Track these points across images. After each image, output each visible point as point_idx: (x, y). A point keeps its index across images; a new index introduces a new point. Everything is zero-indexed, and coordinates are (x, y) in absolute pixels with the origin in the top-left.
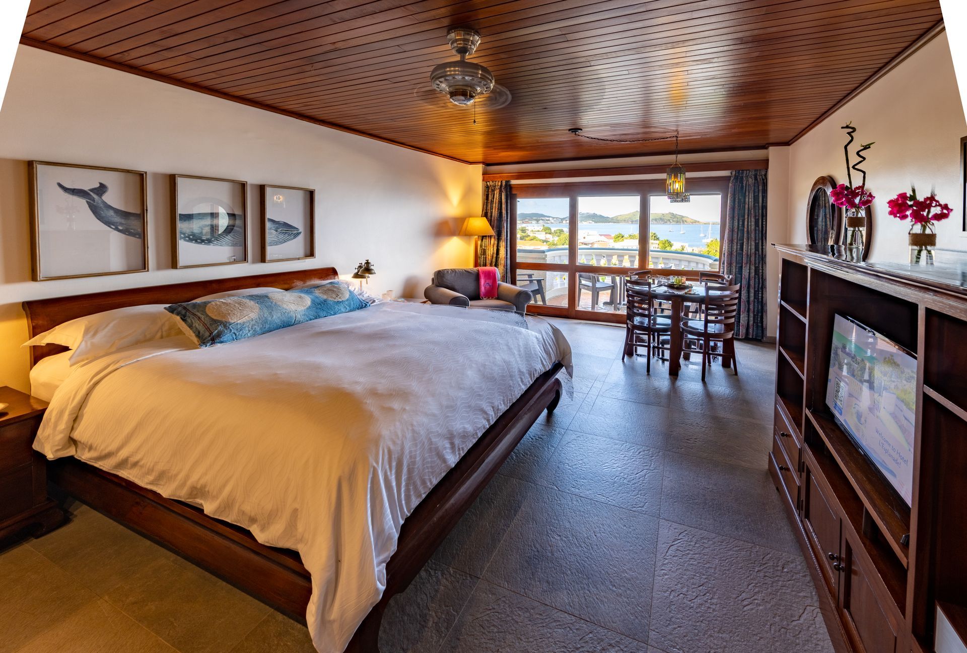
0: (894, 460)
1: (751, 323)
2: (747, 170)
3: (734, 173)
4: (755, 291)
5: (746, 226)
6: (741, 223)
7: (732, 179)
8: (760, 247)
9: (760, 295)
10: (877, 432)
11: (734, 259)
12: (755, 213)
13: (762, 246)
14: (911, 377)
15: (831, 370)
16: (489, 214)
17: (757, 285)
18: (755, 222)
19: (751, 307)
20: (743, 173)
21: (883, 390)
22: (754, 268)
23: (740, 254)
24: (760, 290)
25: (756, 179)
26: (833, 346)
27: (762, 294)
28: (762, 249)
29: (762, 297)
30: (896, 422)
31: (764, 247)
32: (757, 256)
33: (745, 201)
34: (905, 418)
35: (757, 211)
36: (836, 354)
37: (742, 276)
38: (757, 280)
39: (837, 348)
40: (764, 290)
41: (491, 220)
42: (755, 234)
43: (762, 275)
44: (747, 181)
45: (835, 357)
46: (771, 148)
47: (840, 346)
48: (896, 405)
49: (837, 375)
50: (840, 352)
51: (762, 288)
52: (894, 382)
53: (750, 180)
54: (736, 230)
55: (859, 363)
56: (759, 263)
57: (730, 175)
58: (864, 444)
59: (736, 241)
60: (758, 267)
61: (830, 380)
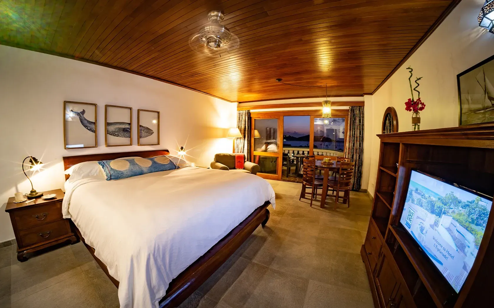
0: (443, 255)
1: (355, 182)
2: (356, 106)
3: (350, 108)
4: (358, 167)
5: (356, 135)
6: (354, 133)
7: (350, 110)
8: (361, 145)
9: (360, 169)
10: (434, 239)
11: (350, 151)
12: (360, 128)
13: (362, 144)
14: (466, 205)
15: (406, 204)
16: (240, 127)
17: (359, 164)
18: (360, 132)
19: (356, 175)
20: (354, 108)
21: (443, 214)
22: (358, 155)
23: (353, 148)
24: (360, 166)
25: (360, 111)
26: (409, 190)
27: (361, 168)
28: (362, 146)
29: (361, 170)
30: (450, 233)
31: (363, 145)
32: (360, 149)
33: (355, 122)
34: (458, 231)
35: (360, 127)
36: (411, 194)
37: (353, 160)
38: (359, 161)
39: (412, 191)
40: (362, 166)
41: (241, 130)
42: (360, 138)
43: (362, 159)
44: (356, 111)
45: (410, 196)
46: (365, 96)
47: (414, 189)
48: (452, 223)
49: (410, 206)
50: (413, 193)
51: (361, 166)
52: (452, 208)
53: (357, 111)
54: (352, 136)
55: (426, 199)
56: (361, 152)
57: (349, 108)
58: (423, 245)
59: (351, 142)
60: (360, 155)
61: (405, 209)
